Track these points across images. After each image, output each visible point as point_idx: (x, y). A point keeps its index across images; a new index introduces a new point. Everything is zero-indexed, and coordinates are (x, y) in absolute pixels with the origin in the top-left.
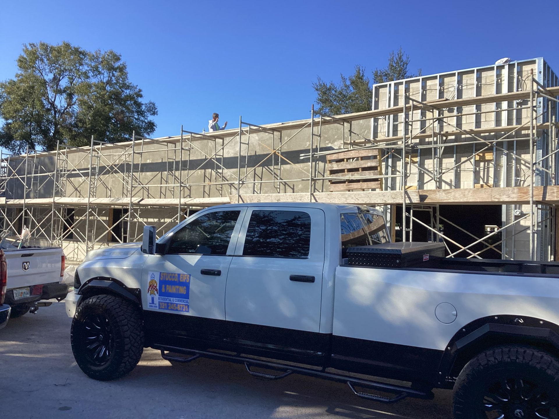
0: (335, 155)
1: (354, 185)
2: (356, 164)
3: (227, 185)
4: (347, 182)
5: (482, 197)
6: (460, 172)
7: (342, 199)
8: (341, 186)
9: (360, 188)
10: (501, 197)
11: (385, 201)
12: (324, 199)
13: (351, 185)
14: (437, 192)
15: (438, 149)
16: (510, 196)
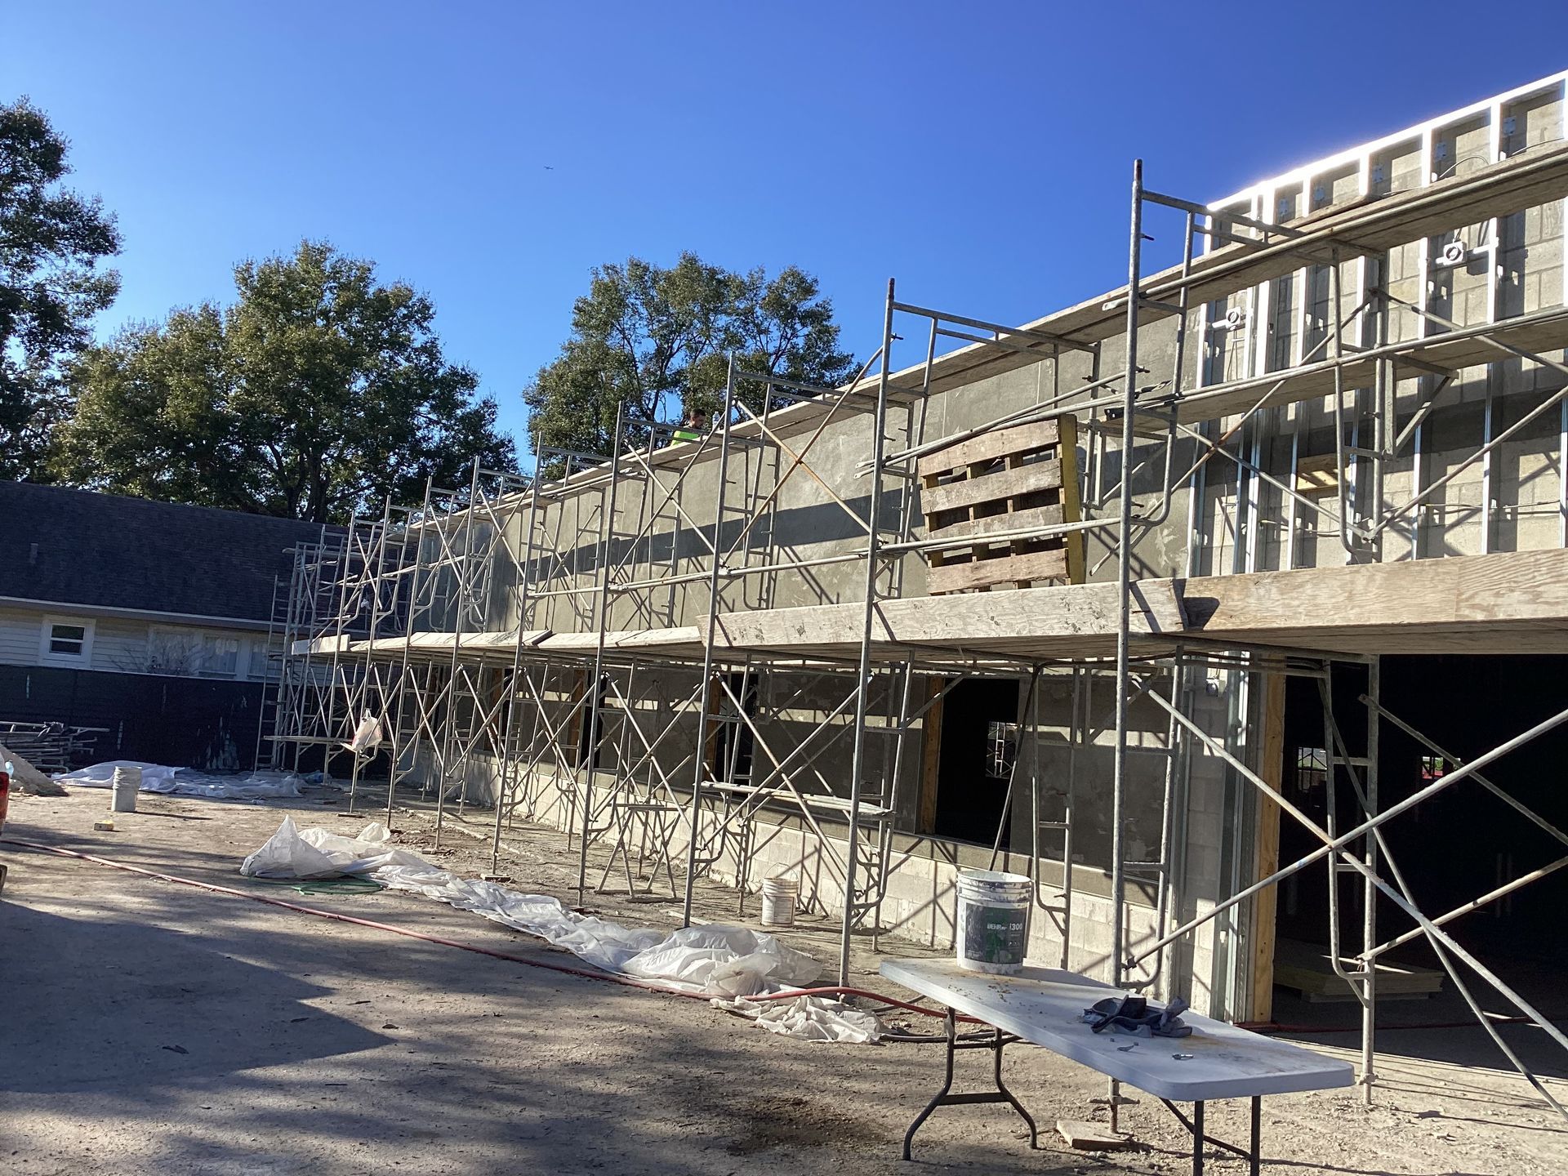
0: (940, 455)
1: (991, 565)
2: (996, 486)
3: (700, 584)
4: (974, 558)
5: (1419, 601)
6: (1515, 520)
7: (955, 620)
8: (958, 575)
9: (1008, 577)
10: (1500, 601)
11: (1074, 625)
12: (907, 622)
13: (984, 565)
14: (1251, 584)
15: (1377, 421)
16: (1539, 595)
